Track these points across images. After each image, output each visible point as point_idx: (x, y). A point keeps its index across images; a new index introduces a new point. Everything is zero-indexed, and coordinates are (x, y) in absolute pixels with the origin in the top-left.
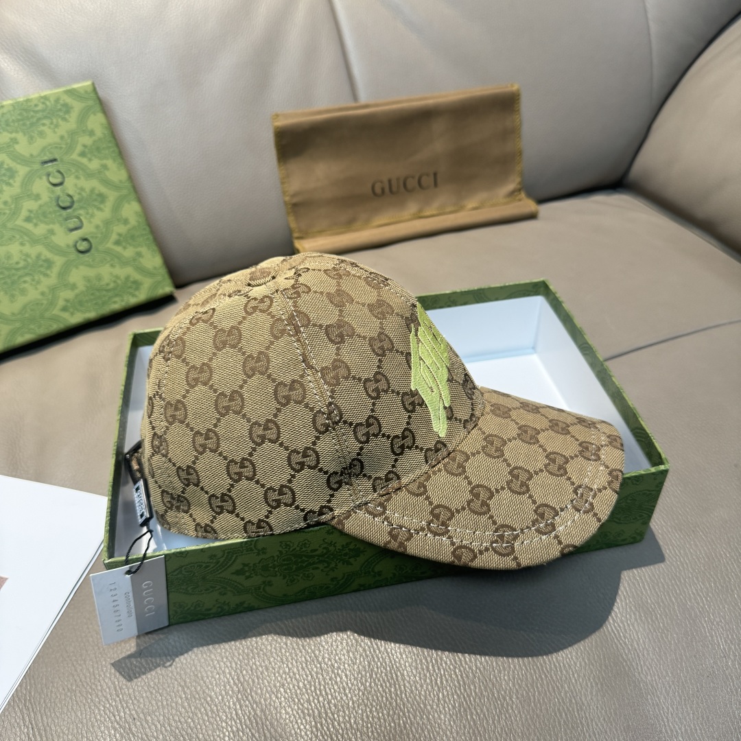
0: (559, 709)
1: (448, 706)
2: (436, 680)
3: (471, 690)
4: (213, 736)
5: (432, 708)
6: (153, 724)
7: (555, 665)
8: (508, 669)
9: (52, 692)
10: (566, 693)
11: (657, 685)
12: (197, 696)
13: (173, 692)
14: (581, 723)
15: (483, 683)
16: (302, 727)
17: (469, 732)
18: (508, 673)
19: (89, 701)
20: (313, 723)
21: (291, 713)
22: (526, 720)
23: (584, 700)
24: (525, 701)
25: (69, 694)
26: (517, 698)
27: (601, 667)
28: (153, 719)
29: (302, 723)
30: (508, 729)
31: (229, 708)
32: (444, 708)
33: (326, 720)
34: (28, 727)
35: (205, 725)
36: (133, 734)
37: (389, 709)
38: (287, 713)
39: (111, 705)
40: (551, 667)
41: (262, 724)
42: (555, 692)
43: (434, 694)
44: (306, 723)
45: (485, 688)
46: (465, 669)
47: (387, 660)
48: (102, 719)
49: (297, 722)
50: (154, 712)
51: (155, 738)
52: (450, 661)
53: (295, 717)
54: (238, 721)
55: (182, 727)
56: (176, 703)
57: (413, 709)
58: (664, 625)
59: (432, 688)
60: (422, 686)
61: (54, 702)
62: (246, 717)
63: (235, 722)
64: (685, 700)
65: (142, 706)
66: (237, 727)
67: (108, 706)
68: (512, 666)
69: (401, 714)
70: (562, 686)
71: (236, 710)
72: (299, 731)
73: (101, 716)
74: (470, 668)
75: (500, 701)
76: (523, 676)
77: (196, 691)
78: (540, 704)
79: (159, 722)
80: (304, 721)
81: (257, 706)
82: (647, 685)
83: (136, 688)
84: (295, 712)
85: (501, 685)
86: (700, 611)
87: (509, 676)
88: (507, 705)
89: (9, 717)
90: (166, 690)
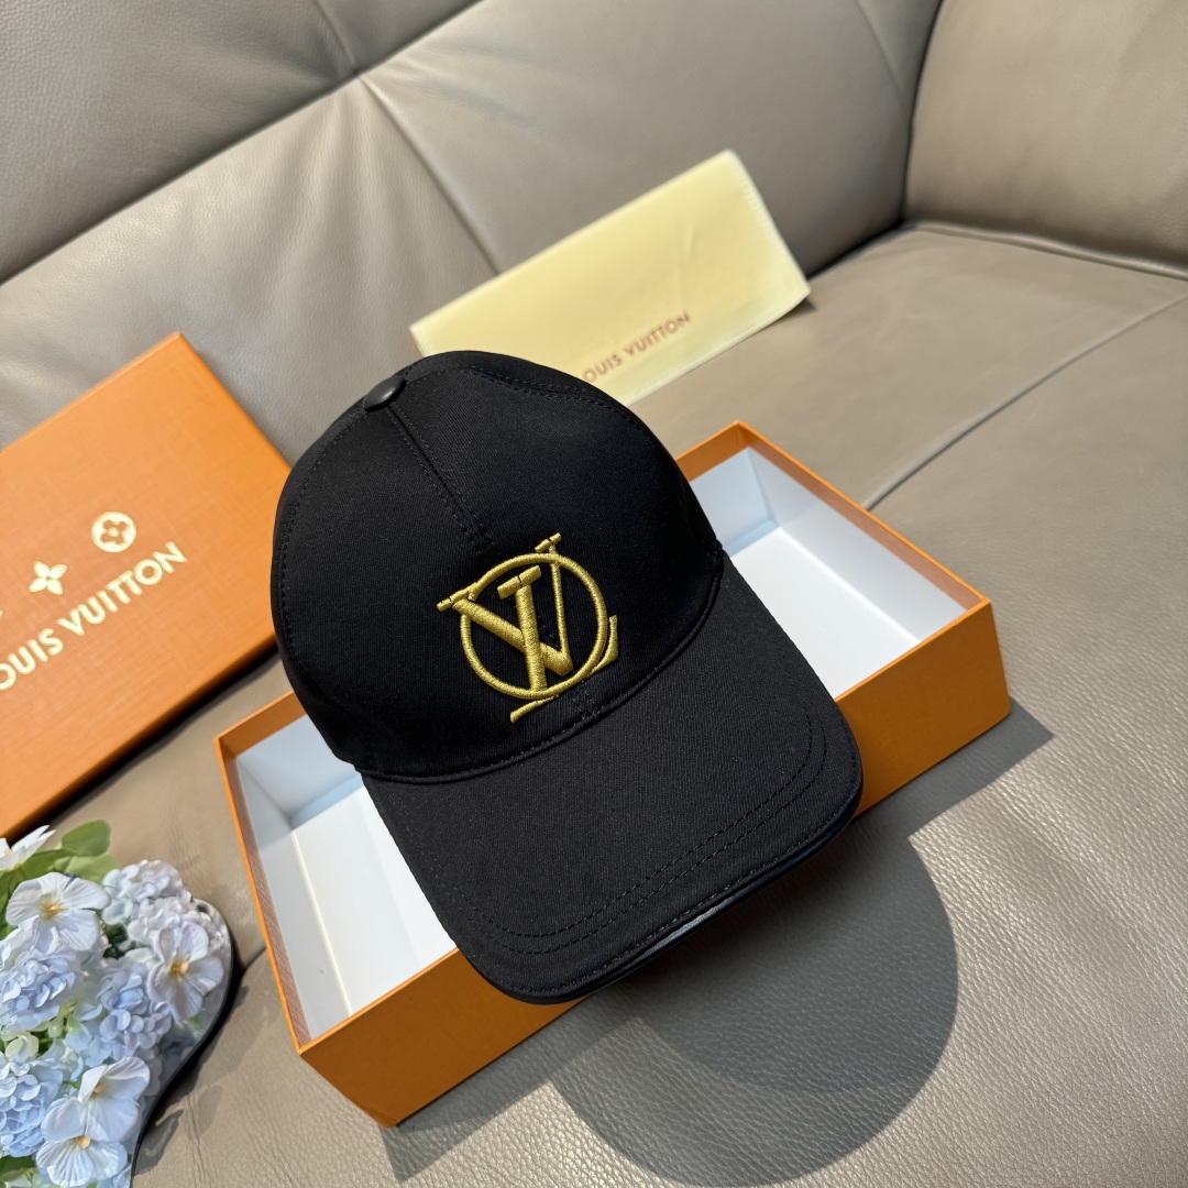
11: (1096, 860)
14: (1002, 942)
23: (997, 912)
25: (324, 1124)
27: (1009, 863)
58: (1083, 780)
64: (1139, 867)
70: (963, 905)
82: (1081, 865)
86: (1130, 745)
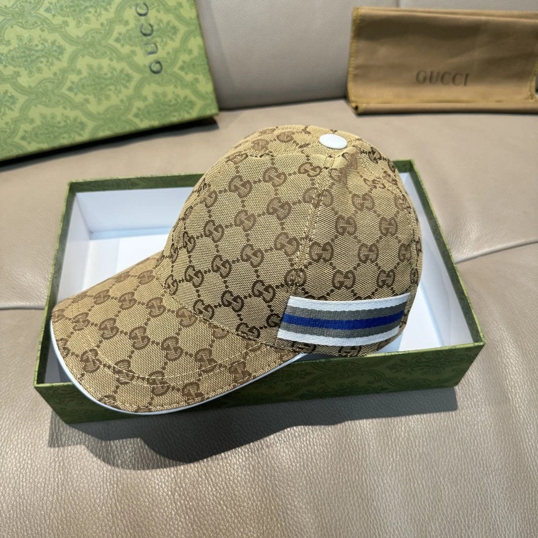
1: (398, 474)
2: (393, 454)
3: (416, 466)
5: (386, 472)
7: (480, 463)
8: (445, 457)
15: (426, 464)
16: (294, 464)
17: (410, 495)
18: (445, 460)
20: (302, 464)
21: (287, 453)
22: (452, 496)
24: (453, 483)
26: (449, 479)
29: (294, 462)
30: (438, 499)
32: (395, 474)
37: (356, 466)
38: (284, 452)
40: (476, 463)
41: (267, 456)
43: (389, 463)
44: (297, 462)
45: (427, 467)
46: (414, 450)
47: (360, 432)
49: (290, 460)
52: (405, 443)
53: (290, 456)
57: (373, 471)
59: (389, 458)
60: (381, 455)
63: (248, 450)
68: (448, 457)
69: (364, 471)
72: (291, 466)
74: (418, 450)
75: (436, 479)
76: (455, 465)
78: (464, 487)
84: (290, 453)
85: (438, 468)
87: (445, 463)
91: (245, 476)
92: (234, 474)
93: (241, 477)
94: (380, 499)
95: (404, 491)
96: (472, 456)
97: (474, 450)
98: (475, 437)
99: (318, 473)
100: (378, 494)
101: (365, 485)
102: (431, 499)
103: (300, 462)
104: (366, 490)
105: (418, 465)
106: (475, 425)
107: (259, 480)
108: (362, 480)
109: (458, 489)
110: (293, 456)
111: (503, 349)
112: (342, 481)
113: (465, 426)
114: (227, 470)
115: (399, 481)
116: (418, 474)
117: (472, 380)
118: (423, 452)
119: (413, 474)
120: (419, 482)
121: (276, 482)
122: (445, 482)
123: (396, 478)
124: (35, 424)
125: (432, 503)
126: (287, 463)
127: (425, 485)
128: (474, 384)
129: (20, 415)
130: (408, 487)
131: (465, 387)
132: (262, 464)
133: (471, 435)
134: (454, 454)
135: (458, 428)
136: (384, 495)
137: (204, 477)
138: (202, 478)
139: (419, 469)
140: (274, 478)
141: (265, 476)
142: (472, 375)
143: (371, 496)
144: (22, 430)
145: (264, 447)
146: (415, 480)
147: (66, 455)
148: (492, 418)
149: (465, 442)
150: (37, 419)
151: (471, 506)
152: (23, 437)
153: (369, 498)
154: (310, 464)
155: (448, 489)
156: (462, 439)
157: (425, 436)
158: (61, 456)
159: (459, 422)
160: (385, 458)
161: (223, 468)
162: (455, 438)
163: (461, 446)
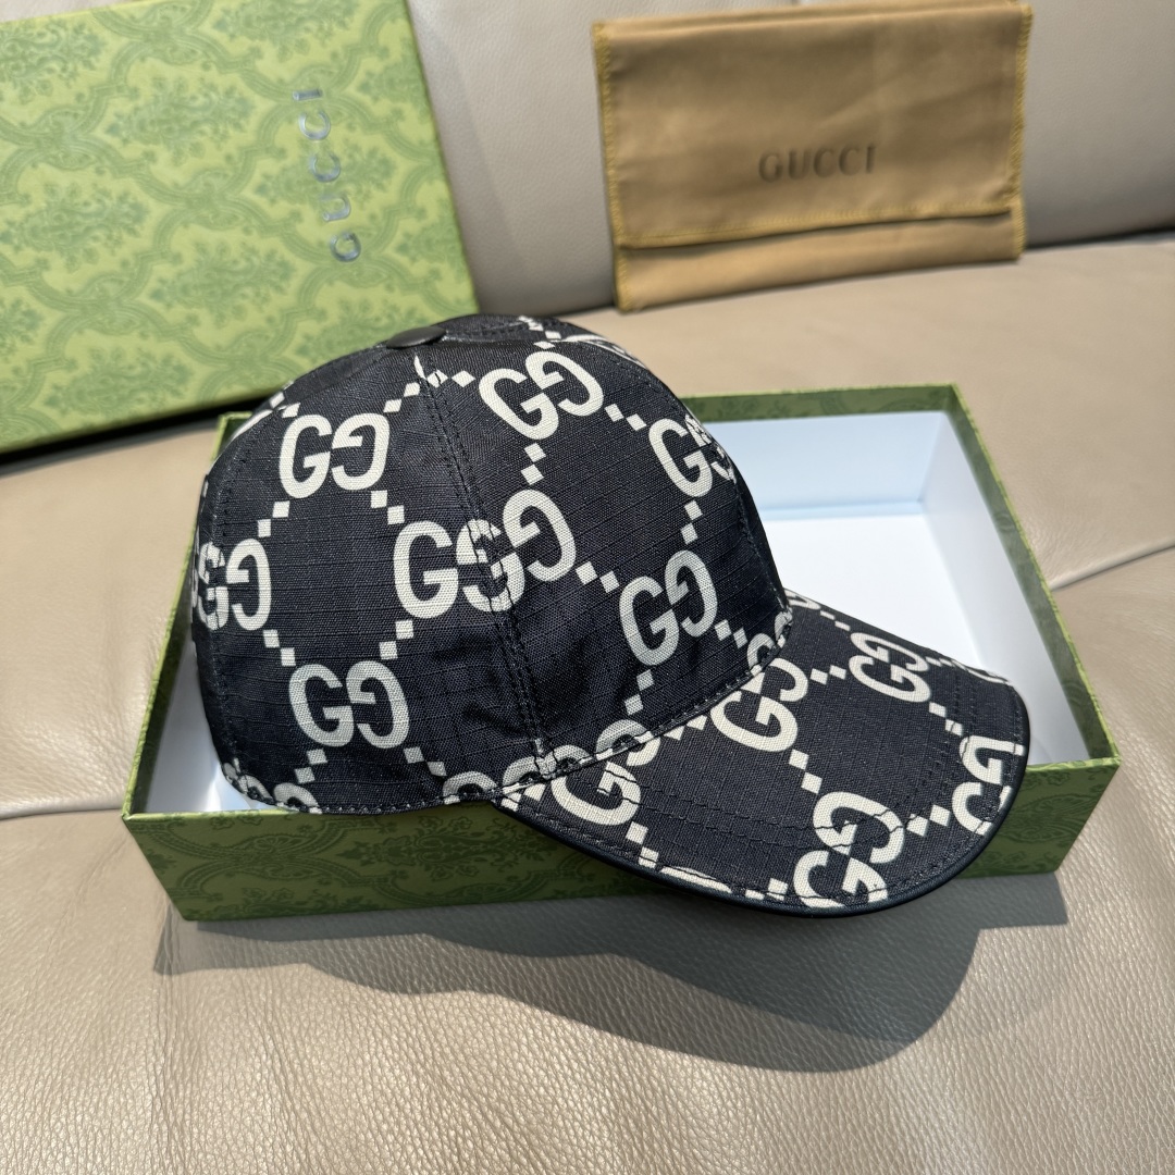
0: (1151, 1121)
1: (970, 1095)
2: (949, 1050)
3: (1006, 1073)
4: (582, 1103)
5: (942, 1096)
6: (481, 1072)
7: (1145, 1048)
8: (1066, 1045)
9: (309, 1003)
10: (1163, 1093)
12: (553, 1034)
13: (513, 1023)
15: (1026, 1064)
16: (729, 1104)
17: (1003, 1142)
18: (1069, 1051)
19: (373, 1023)
20: (748, 1100)
21: (710, 1078)
22: (1098, 1132)
24: (1095, 1101)
26: (1084, 1094)
28: (480, 1066)
29: (729, 1098)
30: (1068, 1144)
31: (607, 1060)
32: (962, 1097)
33: (769, 1098)
34: (272, 1058)
35: (568, 1084)
36: (447, 1085)
37: (871, 1090)
38: (704, 1078)
39: (409, 1034)
40: (1138, 1050)
41: (663, 1092)
42: (1145, 1094)
43: (945, 1072)
44: (736, 1098)
45: (1030, 1072)
46: (995, 1037)
48: (396, 1056)
49: (720, 1096)
50: (482, 1053)
51: (484, 1096)
52: (973, 1022)
53: (717, 1086)
54: (623, 1084)
55: (530, 1083)
56: (519, 1043)
57: (911, 1095)
59: (943, 1061)
60: (925, 1058)
61: (315, 1021)
62: (635, 1079)
63: (618, 1085)
65: (461, 1040)
66: (620, 1094)
67: (405, 1035)
68: (1074, 1041)
69: (891, 1099)
71: (617, 1064)
72: (724, 1110)
73: (393, 1050)
74: (1003, 1035)
75: (1055, 1097)
76: (1092, 1058)
77: (551, 1026)
78: (1122, 1110)
79: (491, 1072)
80: (733, 1096)
81: (653, 1061)
83: (451, 1010)
84: (716, 1078)
85: (1054, 1071)
87: (1069, 1057)
88: (1067, 1103)
89: (241, 1038)
90: (501, 1019)
91: (619, 1146)
92: (594, 1146)
93: (612, 1150)
94: (938, 1160)
95: (989, 1135)
96: (1126, 1033)
97: (1127, 1018)
98: (1124, 989)
99: (787, 1116)
100: (931, 1150)
101: (897, 1130)
102: (1051, 1147)
103: (743, 1096)
104: (902, 1145)
105: (1009, 1069)
106: (1119, 962)
107: (654, 1151)
108: (889, 1121)
109: (1108, 1115)
110: (724, 1084)
111: (1149, 786)
112: (845, 1128)
113: (1098, 968)
114: (576, 1135)
115: (974, 1113)
116: (1013, 1091)
117: (1095, 861)
118: (1015, 1038)
119: (1003, 1092)
120: (1019, 1108)
121: (695, 1151)
122: (1076, 1102)
123: (965, 1105)
124: (106, 1083)
125: (1056, 1156)
126: (714, 1102)
127: (1032, 1114)
128: (1101, 869)
129: (67, 1066)
130: (996, 1123)
131: (1082, 877)
132: (655, 1114)
133: (1115, 986)
134: (1085, 1034)
135: (1084, 974)
136: (944, 1150)
137: (524, 1160)
138: (520, 1164)
139: (1015, 1080)
140: (689, 1143)
141: (667, 1140)
142: (1093, 849)
143: (915, 1156)
144: (76, 1100)
145: (655, 1072)
146: (1009, 1106)
147: (189, 1148)
148: (1155, 942)
149: (1104, 1003)
150: (110, 1070)
151: (1143, 1151)
152: (79, 1118)
153: (912, 1160)
154: (765, 1098)
155: (1086, 1119)
156: (1096, 996)
157: (1014, 999)
158: (178, 1152)
159: (1083, 958)
160: (935, 1062)
161: (567, 1133)
162: (1081, 997)
163: (1098, 1014)
